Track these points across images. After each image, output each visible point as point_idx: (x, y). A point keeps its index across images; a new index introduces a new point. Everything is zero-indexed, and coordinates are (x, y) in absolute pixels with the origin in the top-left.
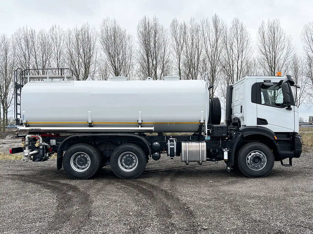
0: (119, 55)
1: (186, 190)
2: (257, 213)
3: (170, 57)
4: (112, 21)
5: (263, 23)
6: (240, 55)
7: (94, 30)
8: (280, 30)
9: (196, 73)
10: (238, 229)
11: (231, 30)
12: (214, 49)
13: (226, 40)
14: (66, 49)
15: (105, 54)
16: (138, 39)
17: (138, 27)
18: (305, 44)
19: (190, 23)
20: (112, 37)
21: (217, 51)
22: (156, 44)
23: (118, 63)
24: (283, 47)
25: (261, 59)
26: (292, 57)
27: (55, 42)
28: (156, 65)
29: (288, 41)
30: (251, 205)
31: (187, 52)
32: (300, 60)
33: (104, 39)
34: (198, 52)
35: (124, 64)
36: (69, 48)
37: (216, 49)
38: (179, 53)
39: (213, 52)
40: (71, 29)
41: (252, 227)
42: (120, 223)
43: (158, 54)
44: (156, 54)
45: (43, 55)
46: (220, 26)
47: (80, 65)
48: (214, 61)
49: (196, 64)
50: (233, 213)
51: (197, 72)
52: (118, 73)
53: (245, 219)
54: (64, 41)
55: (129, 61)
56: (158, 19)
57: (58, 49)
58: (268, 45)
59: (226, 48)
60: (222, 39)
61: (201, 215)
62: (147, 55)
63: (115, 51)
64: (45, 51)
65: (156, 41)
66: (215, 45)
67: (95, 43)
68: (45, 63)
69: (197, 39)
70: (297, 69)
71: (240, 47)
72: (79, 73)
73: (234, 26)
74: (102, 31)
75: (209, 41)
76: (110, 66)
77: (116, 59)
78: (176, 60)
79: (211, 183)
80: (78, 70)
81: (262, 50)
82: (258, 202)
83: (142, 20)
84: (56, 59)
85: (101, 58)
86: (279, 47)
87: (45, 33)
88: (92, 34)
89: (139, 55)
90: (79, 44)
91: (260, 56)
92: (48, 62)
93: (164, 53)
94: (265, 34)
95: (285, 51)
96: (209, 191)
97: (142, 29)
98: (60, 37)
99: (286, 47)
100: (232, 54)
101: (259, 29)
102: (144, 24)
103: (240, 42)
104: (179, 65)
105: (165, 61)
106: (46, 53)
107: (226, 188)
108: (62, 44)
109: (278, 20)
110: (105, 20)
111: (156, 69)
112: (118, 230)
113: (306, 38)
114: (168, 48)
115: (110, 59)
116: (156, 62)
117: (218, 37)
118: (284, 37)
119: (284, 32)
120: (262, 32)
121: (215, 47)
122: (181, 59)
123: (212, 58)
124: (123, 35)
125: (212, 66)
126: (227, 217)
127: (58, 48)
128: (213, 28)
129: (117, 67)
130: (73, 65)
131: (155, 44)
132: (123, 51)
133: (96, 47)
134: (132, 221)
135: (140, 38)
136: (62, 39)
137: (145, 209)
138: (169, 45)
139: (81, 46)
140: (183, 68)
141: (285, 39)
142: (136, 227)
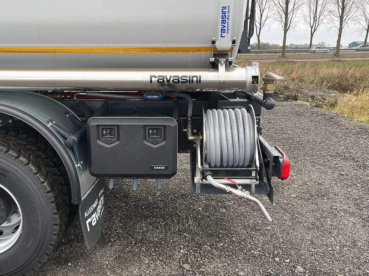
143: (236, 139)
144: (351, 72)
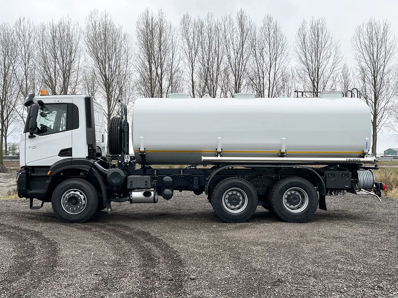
0: (111, 61)
1: (182, 236)
2: (260, 262)
3: (180, 65)
4: (103, 13)
5: (304, 22)
6: (273, 64)
7: (77, 25)
8: (325, 33)
9: (215, 88)
10: (231, 278)
11: (261, 30)
12: (239, 56)
13: (254, 43)
14: (38, 50)
15: (91, 58)
16: (137, 39)
17: (138, 23)
18: (357, 52)
19: (206, 20)
20: (102, 36)
21: (243, 58)
22: (162, 47)
23: (109, 71)
24: (329, 54)
25: (300, 70)
26: (342, 68)
27: (22, 41)
28: (162, 75)
29: (335, 48)
30: (255, 252)
31: (203, 58)
32: (351, 72)
33: (90, 38)
34: (218, 59)
35: (117, 73)
36: (42, 49)
37: (242, 55)
38: (192, 60)
39: (237, 59)
40: (45, 24)
41: (248, 276)
42: (91, 274)
43: (164, 60)
44: (161, 60)
45: (4, 58)
46: (247, 25)
47: (56, 73)
48: (239, 71)
49: (215, 75)
50: (231, 261)
51: (216, 86)
52: (109, 85)
53: (243, 268)
54: (36, 39)
55: (125, 69)
56: (165, 13)
57: (26, 51)
58: (309, 52)
59: (255, 54)
60: (249, 42)
61: (192, 264)
62: (149, 61)
63: (105, 54)
64: (8, 53)
65: (162, 42)
66: (240, 50)
67: (78, 43)
68: (8, 69)
69: (217, 41)
70: (347, 84)
71: (273, 53)
72: (56, 84)
73: (266, 25)
74: (88, 27)
75: (232, 45)
76: (98, 75)
77: (107, 66)
78: (188, 69)
79: (214, 227)
80: (54, 80)
81: (302, 58)
82: (264, 250)
83: (144, 14)
84: (23, 64)
85: (87, 63)
86: (324, 54)
87: (8, 27)
88: (74, 30)
89: (138, 60)
90: (56, 44)
91: (299, 66)
92: (13, 68)
93: (172, 59)
94: (306, 37)
95: (331, 61)
96: (209, 236)
97: (143, 26)
98: (29, 35)
99: (333, 56)
100: (262, 62)
101: (299, 31)
102: (146, 19)
103: (273, 47)
104: (192, 77)
105: (173, 70)
106: (9, 54)
107: (231, 234)
108: (32, 43)
109: (324, 19)
110: (92, 12)
111: (161, 81)
112: (86, 282)
113: (359, 43)
114: (177, 52)
115: (98, 66)
116: (162, 72)
117: (244, 39)
118: (330, 43)
119: (331, 36)
120: (302, 34)
121: (240, 52)
122: (194, 68)
123: (236, 67)
124: (116, 33)
125: (236, 78)
126: (222, 266)
127: (26, 48)
128: (238, 27)
129: (108, 77)
130: (47, 72)
131: (160, 46)
132: (116, 55)
133: (79, 49)
134: (106, 272)
135: (140, 38)
136: (33, 36)
137: (125, 259)
138: (178, 49)
139: (59, 46)
140: (196, 79)
141: (332, 45)
142: (110, 278)
143: (368, 178)
144: (392, 177)
